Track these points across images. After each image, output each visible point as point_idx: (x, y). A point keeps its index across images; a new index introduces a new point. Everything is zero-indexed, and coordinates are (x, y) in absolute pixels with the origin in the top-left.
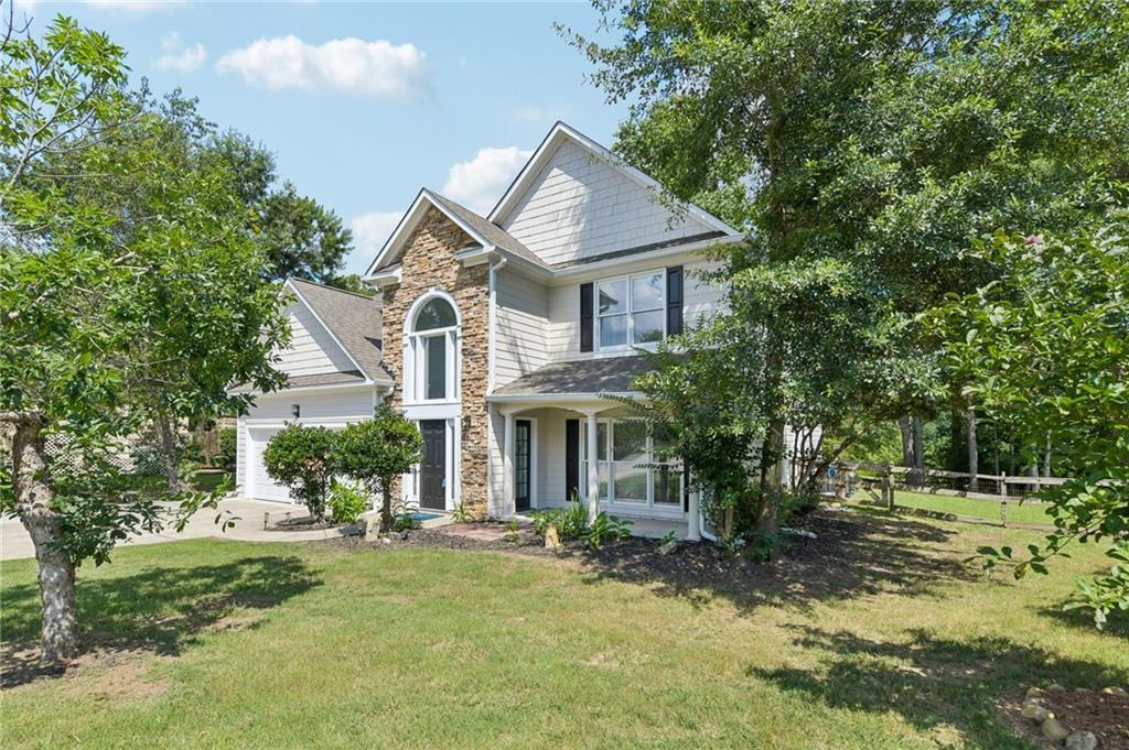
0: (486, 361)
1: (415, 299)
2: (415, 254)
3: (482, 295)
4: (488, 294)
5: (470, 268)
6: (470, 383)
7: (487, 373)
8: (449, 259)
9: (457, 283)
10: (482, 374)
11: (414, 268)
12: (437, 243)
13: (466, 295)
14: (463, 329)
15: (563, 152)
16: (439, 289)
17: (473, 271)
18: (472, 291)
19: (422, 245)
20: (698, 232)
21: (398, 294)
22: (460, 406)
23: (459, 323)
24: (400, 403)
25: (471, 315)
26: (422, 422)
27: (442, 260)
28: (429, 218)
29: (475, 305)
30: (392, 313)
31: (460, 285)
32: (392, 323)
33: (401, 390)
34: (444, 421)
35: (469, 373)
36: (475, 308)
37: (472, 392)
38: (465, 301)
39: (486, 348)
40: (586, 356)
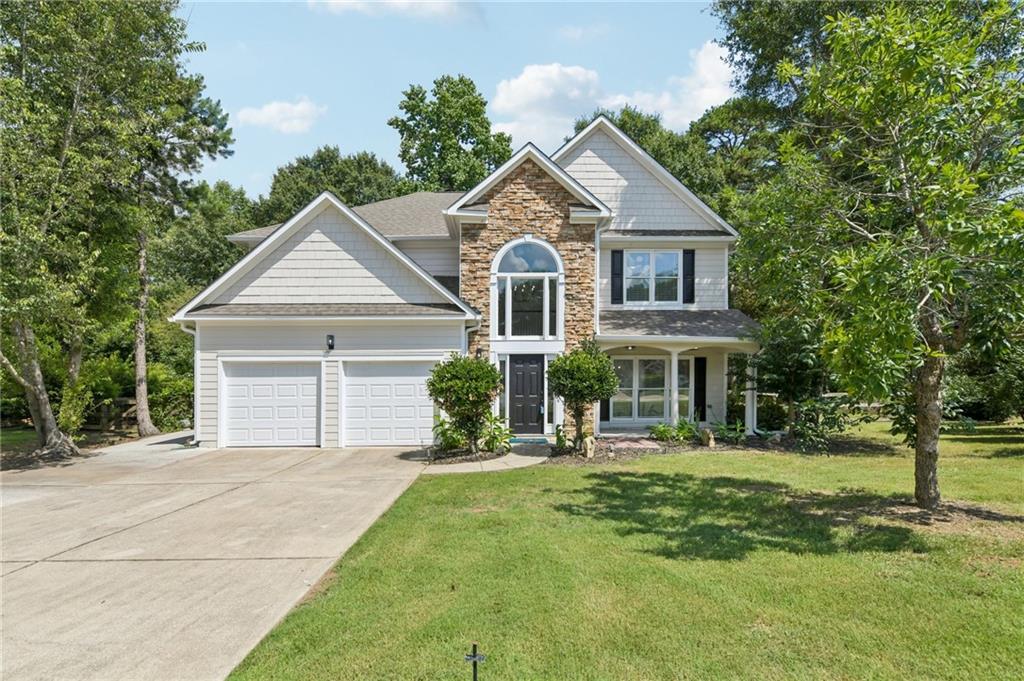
0: (592, 306)
1: (506, 242)
2: (505, 200)
3: (588, 250)
4: (593, 250)
5: (574, 225)
6: (575, 323)
7: (592, 316)
8: (550, 212)
9: (560, 236)
10: (588, 317)
11: (504, 213)
12: (535, 196)
13: (570, 247)
14: (566, 277)
15: (595, 138)
16: (538, 238)
17: (578, 228)
18: (578, 245)
19: (515, 193)
20: (706, 228)
21: (484, 234)
22: (564, 343)
23: (561, 270)
24: (487, 338)
25: (576, 265)
26: (511, 356)
27: (541, 212)
28: (524, 170)
29: (581, 257)
30: (474, 251)
31: (562, 239)
32: (474, 261)
33: (488, 326)
34: (542, 356)
35: (575, 315)
36: (579, 261)
37: (577, 332)
38: (569, 253)
39: (592, 295)
40: (616, 307)
